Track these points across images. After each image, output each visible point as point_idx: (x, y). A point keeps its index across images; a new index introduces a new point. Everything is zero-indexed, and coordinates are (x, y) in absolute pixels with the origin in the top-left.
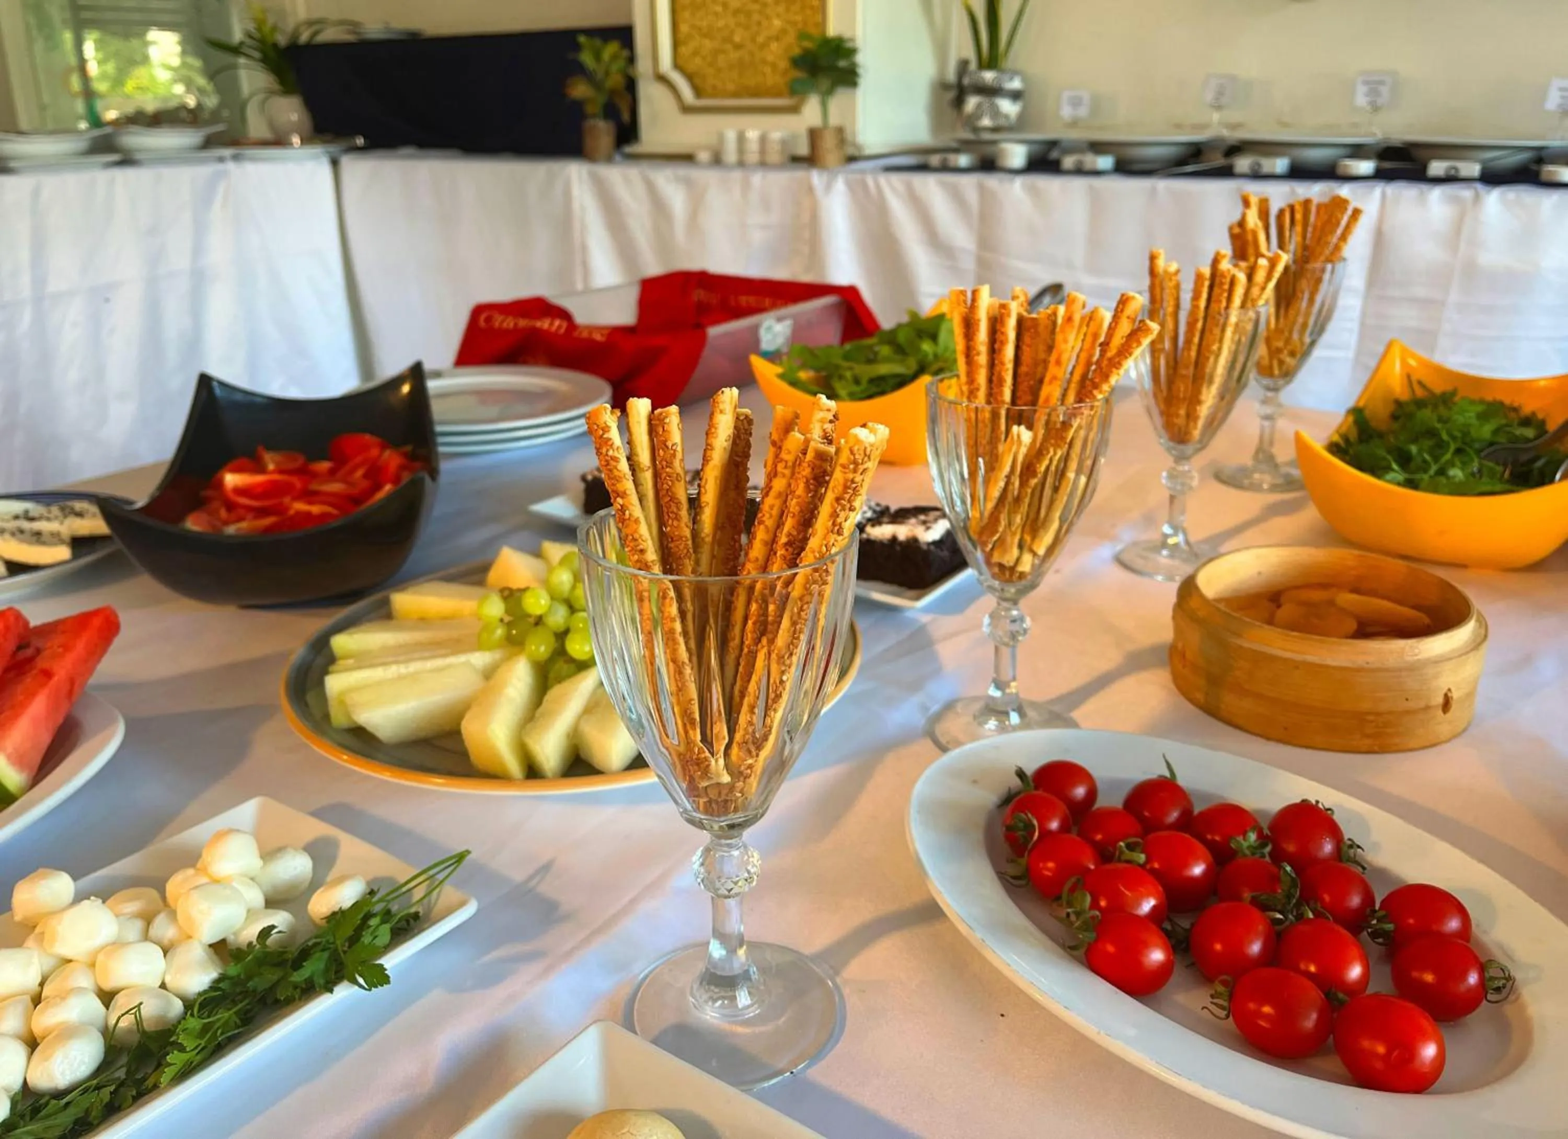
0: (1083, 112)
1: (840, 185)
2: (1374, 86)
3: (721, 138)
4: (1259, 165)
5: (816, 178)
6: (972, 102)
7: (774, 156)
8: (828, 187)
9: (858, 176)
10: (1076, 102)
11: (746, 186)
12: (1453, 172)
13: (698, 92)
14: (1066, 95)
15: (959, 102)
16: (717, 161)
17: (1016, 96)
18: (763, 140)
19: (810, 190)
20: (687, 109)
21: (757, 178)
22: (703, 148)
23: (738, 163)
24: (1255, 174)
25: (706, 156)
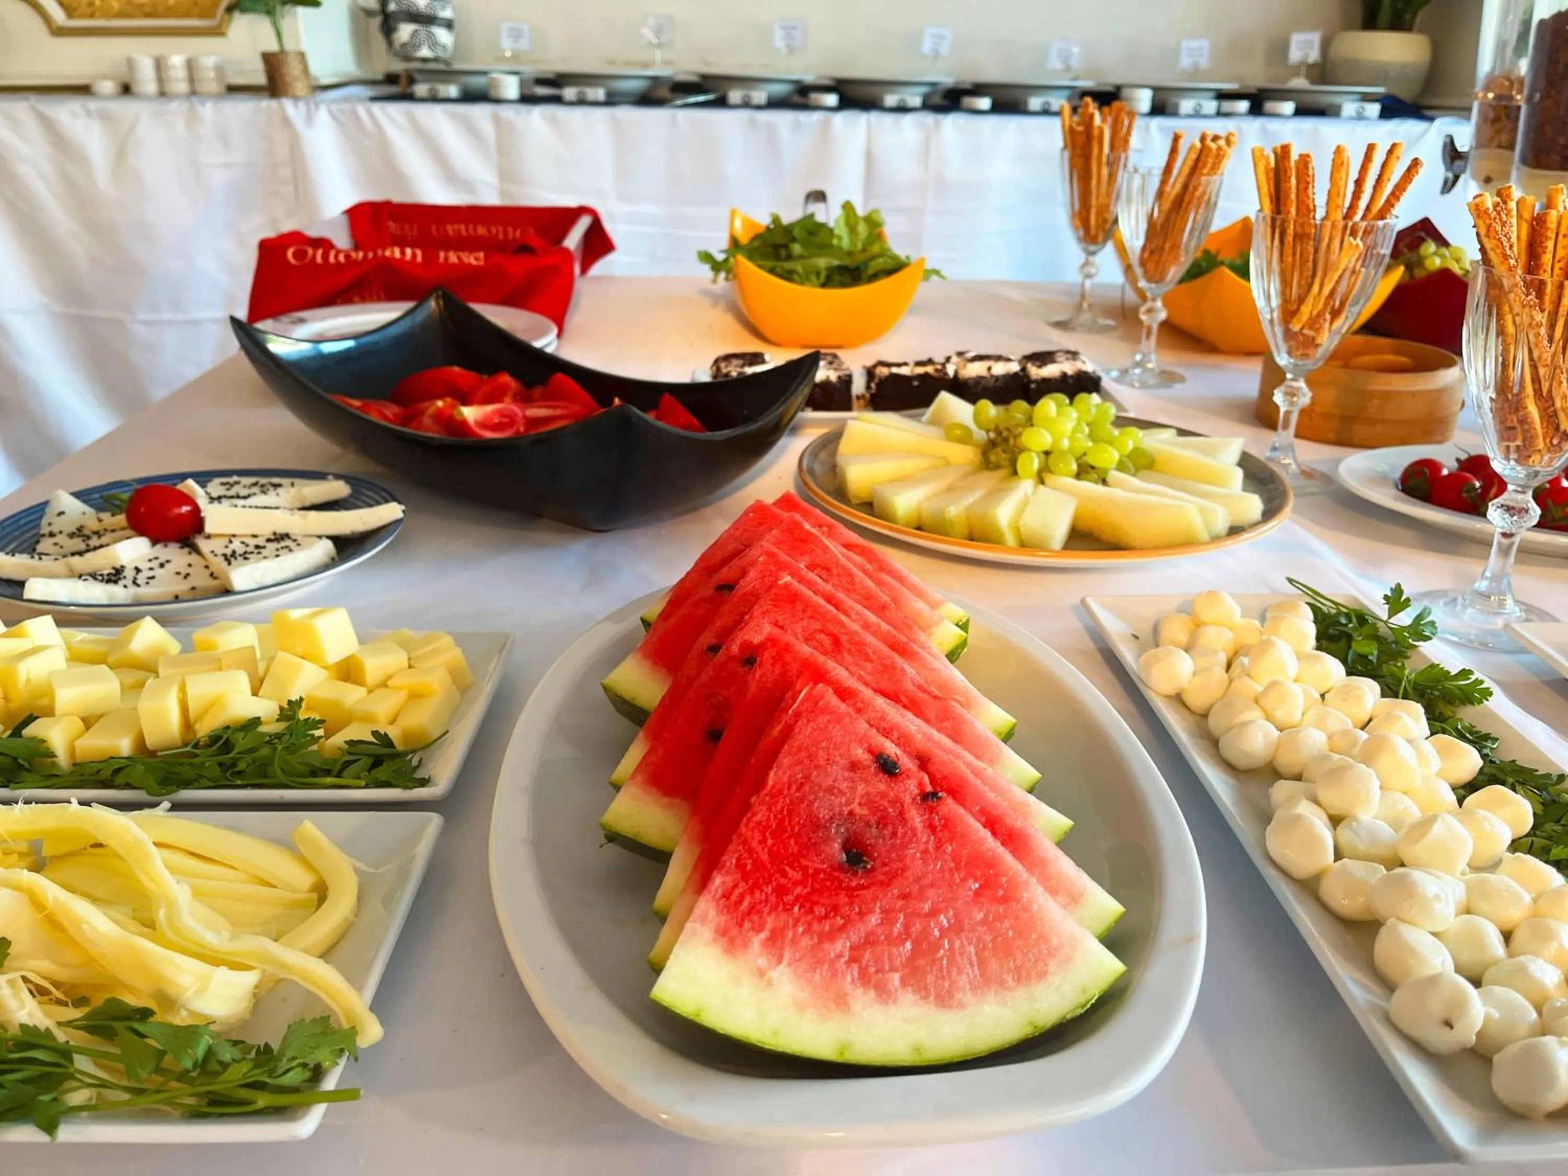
0: (524, 44)
1: (323, 116)
2: (789, 31)
3: (130, 64)
4: (749, 97)
6: (405, 31)
7: (211, 85)
8: (309, 118)
9: (346, 106)
10: (516, 35)
11: (192, 118)
12: (902, 104)
13: (70, 12)
14: (504, 27)
15: (388, 29)
16: (126, 90)
17: (449, 25)
18: (191, 65)
19: (286, 122)
20: (58, 32)
21: (207, 110)
22: (104, 77)
23: (163, 94)
24: (746, 104)
25: (108, 87)
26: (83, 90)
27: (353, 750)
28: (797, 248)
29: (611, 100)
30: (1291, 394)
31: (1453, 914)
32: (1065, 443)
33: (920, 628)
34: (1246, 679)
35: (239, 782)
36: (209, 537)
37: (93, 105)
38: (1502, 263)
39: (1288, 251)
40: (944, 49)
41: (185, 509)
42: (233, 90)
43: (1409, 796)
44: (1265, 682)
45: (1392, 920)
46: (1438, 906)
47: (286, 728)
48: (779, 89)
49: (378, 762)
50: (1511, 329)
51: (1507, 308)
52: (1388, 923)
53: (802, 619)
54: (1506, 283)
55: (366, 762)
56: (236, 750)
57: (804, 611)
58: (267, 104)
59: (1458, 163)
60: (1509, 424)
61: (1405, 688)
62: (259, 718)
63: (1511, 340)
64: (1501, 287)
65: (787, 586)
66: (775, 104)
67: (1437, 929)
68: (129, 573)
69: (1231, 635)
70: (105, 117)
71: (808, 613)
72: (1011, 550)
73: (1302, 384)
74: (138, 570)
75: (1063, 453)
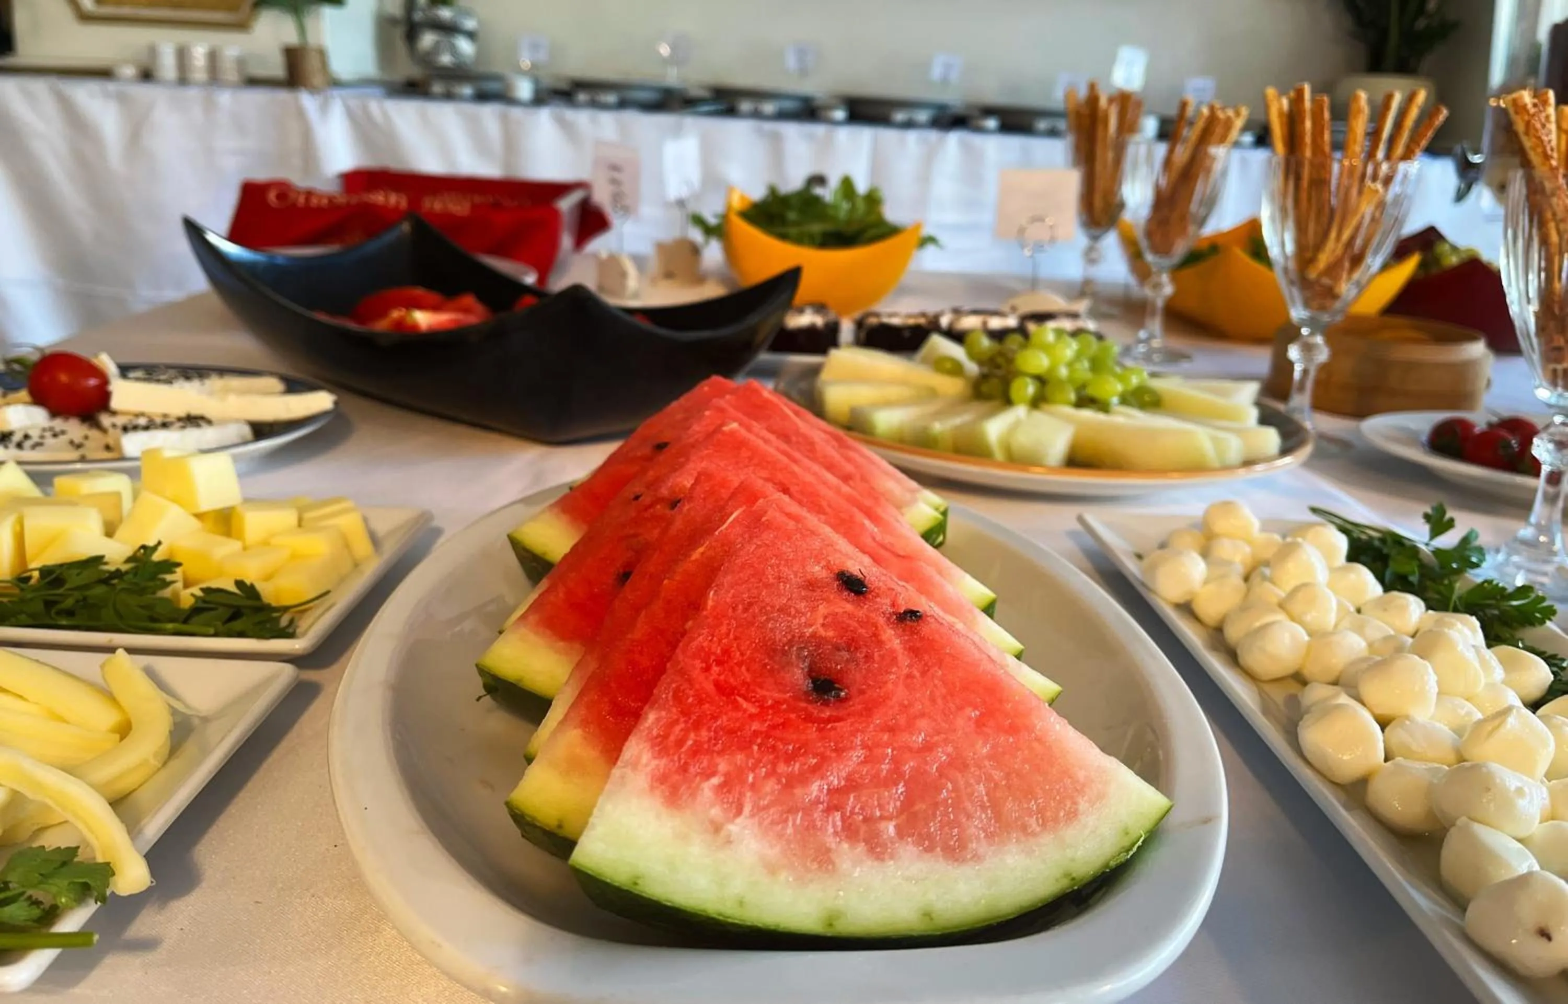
0: (542, 56)
1: (337, 112)
2: (801, 53)
3: (153, 51)
4: (759, 108)
5: (307, 101)
6: (428, 39)
7: (230, 73)
8: (324, 108)
10: (535, 47)
11: (210, 106)
12: (910, 121)
14: (525, 40)
15: (411, 37)
16: (147, 75)
17: (471, 35)
18: (212, 56)
19: (301, 114)
20: (85, 17)
21: (225, 98)
22: (126, 62)
23: (183, 80)
24: (757, 115)
25: (129, 71)
26: (103, 73)
27: (208, 598)
28: (792, 216)
29: (623, 104)
30: (1308, 349)
31: (1538, 821)
32: (1063, 372)
33: (887, 500)
34: (1267, 585)
35: (64, 622)
36: (114, 413)
37: (111, 86)
38: (1544, 164)
39: (1304, 195)
40: (954, 76)
41: (92, 382)
42: (253, 82)
43: (1469, 702)
44: (1289, 587)
45: (1464, 819)
46: (1522, 803)
47: (132, 569)
48: (788, 105)
49: (236, 614)
50: (1554, 238)
51: (1549, 215)
52: (1458, 823)
53: (747, 466)
54: (1548, 185)
55: (225, 613)
56: (67, 586)
57: (750, 459)
58: (283, 96)
59: (1472, 174)
60: (1556, 344)
61: (1455, 602)
62: (102, 557)
63: (1554, 250)
64: (1543, 191)
65: (732, 433)
66: (782, 116)
67: (1522, 835)
68: (17, 438)
69: (1247, 549)
70: (122, 99)
71: (755, 461)
72: (1000, 465)
73: (1319, 339)
74: (27, 437)
75: (1060, 383)
